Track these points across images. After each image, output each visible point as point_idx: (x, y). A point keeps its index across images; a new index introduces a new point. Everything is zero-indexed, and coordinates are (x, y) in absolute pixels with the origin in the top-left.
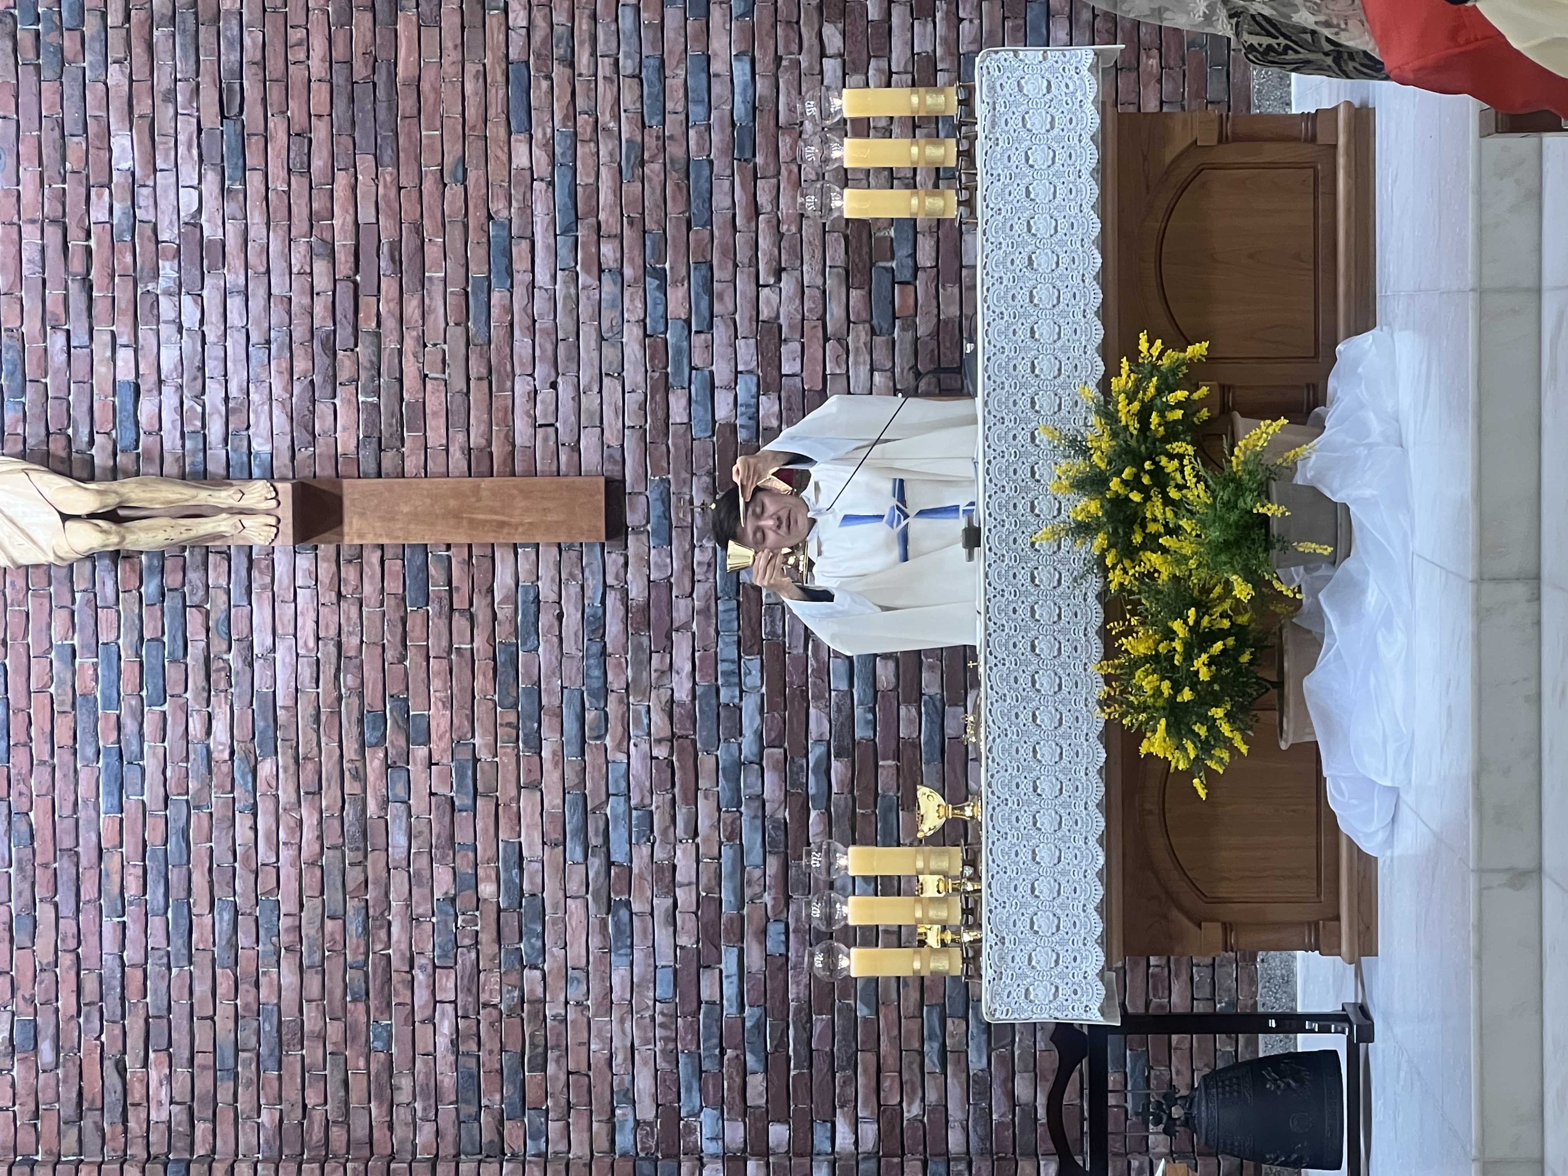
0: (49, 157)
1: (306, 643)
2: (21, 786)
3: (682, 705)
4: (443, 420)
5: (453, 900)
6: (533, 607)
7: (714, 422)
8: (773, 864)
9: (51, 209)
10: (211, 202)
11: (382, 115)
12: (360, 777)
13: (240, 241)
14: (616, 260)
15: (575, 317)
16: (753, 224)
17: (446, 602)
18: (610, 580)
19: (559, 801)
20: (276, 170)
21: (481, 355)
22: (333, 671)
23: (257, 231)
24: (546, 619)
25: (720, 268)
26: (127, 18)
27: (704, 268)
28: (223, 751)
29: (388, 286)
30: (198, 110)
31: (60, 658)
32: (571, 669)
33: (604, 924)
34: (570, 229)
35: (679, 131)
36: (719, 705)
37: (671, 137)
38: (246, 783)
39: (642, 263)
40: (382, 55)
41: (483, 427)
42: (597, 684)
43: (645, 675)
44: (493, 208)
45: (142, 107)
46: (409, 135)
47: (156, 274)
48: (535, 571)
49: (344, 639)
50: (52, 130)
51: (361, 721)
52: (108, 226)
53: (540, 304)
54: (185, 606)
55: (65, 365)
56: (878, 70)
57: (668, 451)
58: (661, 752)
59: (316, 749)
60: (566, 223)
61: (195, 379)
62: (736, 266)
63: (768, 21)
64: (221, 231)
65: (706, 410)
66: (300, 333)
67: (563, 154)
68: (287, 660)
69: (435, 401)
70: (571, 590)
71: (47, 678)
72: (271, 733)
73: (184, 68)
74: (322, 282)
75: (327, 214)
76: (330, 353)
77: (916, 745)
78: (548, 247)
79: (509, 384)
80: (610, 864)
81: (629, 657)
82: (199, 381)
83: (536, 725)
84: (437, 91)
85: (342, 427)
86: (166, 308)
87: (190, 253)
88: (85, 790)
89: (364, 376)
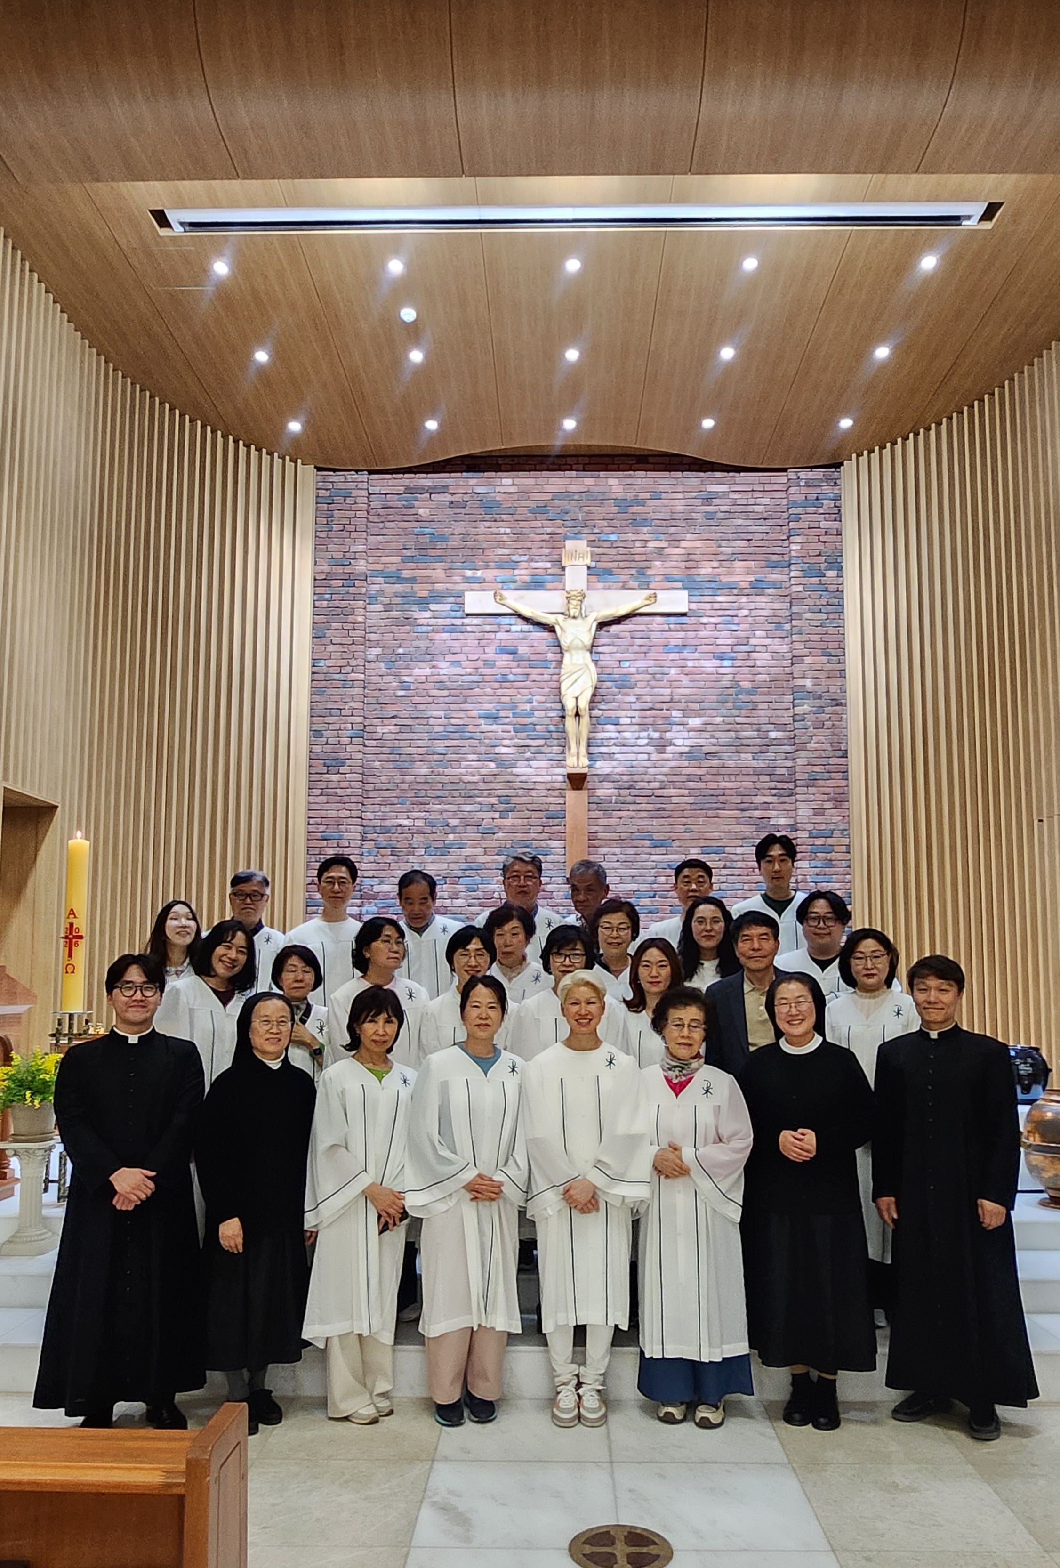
0: (693, 698)
1: (534, 778)
2: (488, 685)
4: (607, 824)
5: (448, 825)
9: (676, 698)
10: (679, 749)
11: (707, 805)
12: (489, 796)
13: (666, 759)
15: (641, 868)
17: (547, 825)
19: (480, 861)
20: (689, 771)
21: (628, 837)
22: (524, 787)
23: (670, 764)
26: (738, 724)
29: (650, 807)
30: (709, 746)
31: (529, 699)
38: (488, 758)
40: (727, 806)
41: (605, 838)
45: (709, 727)
46: (701, 814)
47: (655, 731)
48: (556, 854)
49: (535, 791)
50: (702, 699)
51: (508, 796)
52: (671, 716)
53: (645, 857)
54: (546, 739)
55: (626, 701)
59: (499, 781)
61: (621, 743)
64: (670, 752)
66: (635, 777)
68: (528, 772)
69: (613, 822)
71: (523, 694)
72: (504, 766)
73: (722, 742)
74: (653, 785)
75: (675, 787)
76: (629, 787)
79: (619, 846)
80: (459, 878)
82: (620, 745)
84: (715, 823)
85: (605, 791)
86: (644, 734)
87: (662, 742)
88: (486, 706)
89: (622, 798)
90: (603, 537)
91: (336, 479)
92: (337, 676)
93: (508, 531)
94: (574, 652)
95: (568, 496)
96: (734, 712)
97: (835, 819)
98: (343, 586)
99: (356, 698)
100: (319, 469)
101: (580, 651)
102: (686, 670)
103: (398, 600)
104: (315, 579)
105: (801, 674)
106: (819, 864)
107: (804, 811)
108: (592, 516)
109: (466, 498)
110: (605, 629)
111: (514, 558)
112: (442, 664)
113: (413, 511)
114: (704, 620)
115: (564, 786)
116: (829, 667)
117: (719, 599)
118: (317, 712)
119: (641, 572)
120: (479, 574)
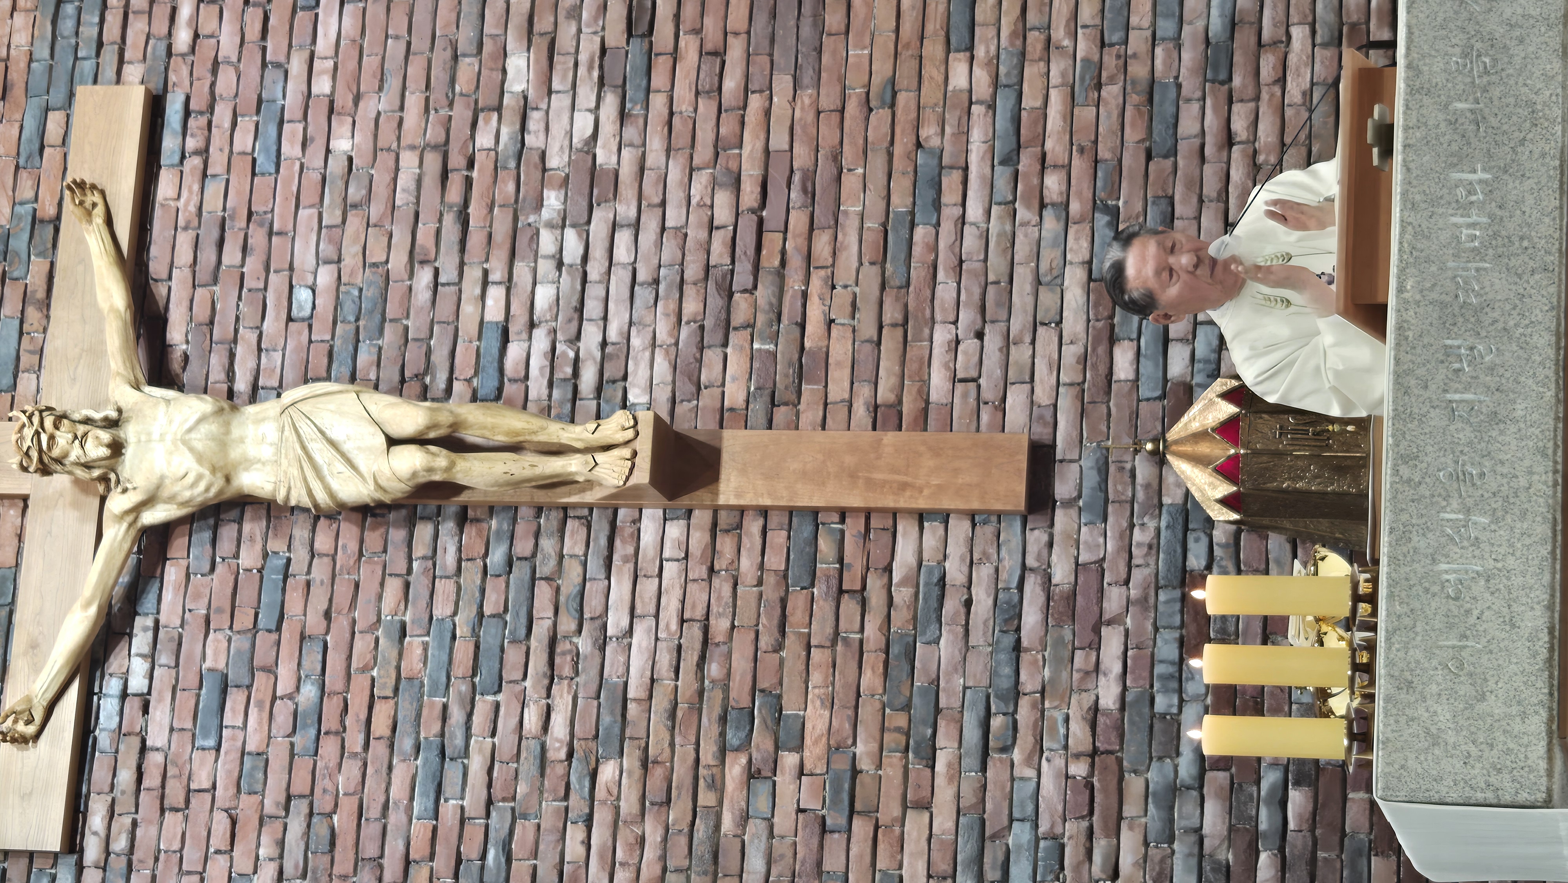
0: (437, 78)
1: (668, 626)
2: (327, 781)
3: (1108, 713)
4: (848, 371)
6: (936, 591)
7: (1165, 380)
9: (433, 135)
10: (609, 125)
11: (806, 30)
13: (635, 168)
14: (1061, 193)
15: (1009, 257)
16: (1225, 154)
17: (834, 582)
18: (1031, 562)
19: (950, 824)
20: (684, 91)
21: (897, 299)
22: (696, 658)
23: (656, 156)
24: (952, 605)
25: (1184, 201)
27: (1164, 203)
28: (559, 749)
29: (797, 221)
30: (603, 28)
31: (388, 634)
32: (977, 667)
34: (1011, 159)
35: (1143, 49)
36: (1153, 716)
37: (1135, 55)
38: (582, 787)
39: (1090, 196)
41: (894, 381)
42: (1005, 683)
43: (1065, 675)
44: (924, 133)
45: (543, 25)
46: (834, 53)
47: (539, 204)
48: (942, 550)
49: (712, 621)
50: (444, 50)
51: (723, 719)
52: (493, 153)
53: (971, 241)
54: (533, 579)
55: (429, 304)
57: (1109, 414)
58: (1079, 769)
59: (667, 751)
60: (1007, 150)
61: (570, 321)
62: (1201, 201)
64: (614, 159)
65: (1157, 365)
66: (693, 271)
67: (1008, 74)
68: (644, 644)
69: (840, 352)
70: (983, 574)
71: (369, 657)
72: (617, 730)
74: (723, 214)
75: (735, 140)
76: (725, 294)
78: (982, 177)
79: (927, 331)
81: (1046, 654)
82: (575, 323)
83: (929, 731)
84: (869, 6)
85: (732, 374)
86: (547, 242)
87: (579, 182)
88: (398, 791)
89: (761, 319)
102: (344, 100)
114: (183, 38)
115: (703, 518)
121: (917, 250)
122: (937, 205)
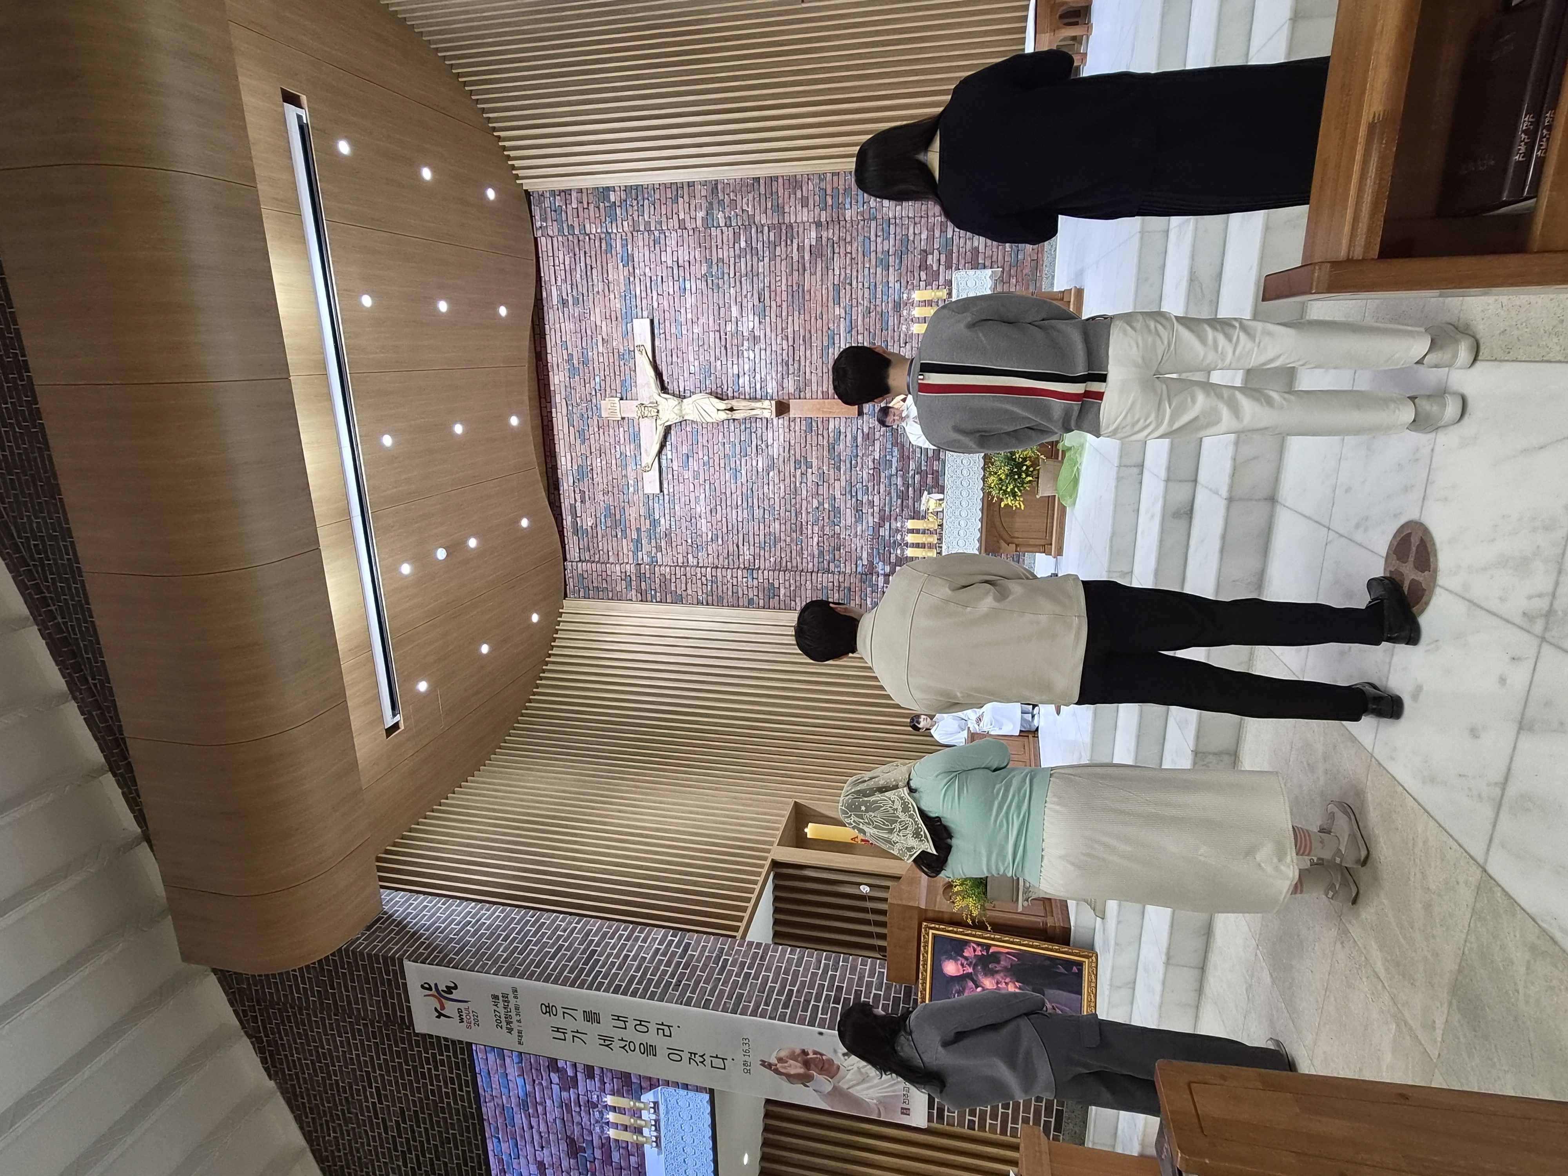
0: (716, 313)
1: (781, 442)
2: (712, 476)
3: (877, 460)
4: (816, 384)
5: (818, 508)
6: (839, 434)
8: (899, 501)
9: (717, 328)
10: (757, 325)
11: (801, 300)
12: (795, 476)
13: (764, 336)
17: (817, 432)
18: (859, 427)
19: (845, 484)
20: (773, 316)
22: (788, 449)
23: (768, 333)
24: (842, 437)
26: (735, 275)
29: (802, 348)
30: (753, 300)
31: (721, 445)
32: (848, 450)
33: (855, 515)
35: (880, 304)
36: (886, 460)
37: (878, 305)
38: (767, 477)
40: (801, 284)
42: (855, 454)
43: (867, 452)
45: (739, 300)
46: (808, 306)
47: (743, 346)
48: (839, 424)
49: (791, 441)
50: (717, 307)
51: (795, 462)
52: (731, 332)
55: (721, 369)
56: (936, 285)
58: (871, 472)
59: (784, 469)
60: (849, 330)
61: (753, 373)
63: (905, 271)
64: (759, 333)
66: (779, 361)
67: (848, 310)
68: (777, 446)
69: (814, 379)
70: (849, 429)
71: (718, 450)
72: (773, 465)
73: (750, 289)
74: (785, 347)
75: (786, 328)
76: (787, 366)
77: (938, 472)
78: (844, 336)
80: (857, 500)
81: (863, 447)
83: (839, 464)
84: (815, 293)
85: (790, 385)
86: (746, 354)
87: (751, 339)
88: (728, 478)
89: (796, 372)
90: (598, 387)
91: (571, 584)
92: (709, 587)
93: (599, 460)
94: (684, 412)
95: (570, 414)
96: (726, 276)
97: (811, 187)
98: (645, 581)
99: (724, 574)
100: (566, 596)
101: (683, 408)
102: (695, 319)
103: (653, 541)
104: (642, 601)
105: (693, 221)
106: (848, 200)
107: (804, 215)
108: (583, 397)
109: (577, 491)
110: (666, 385)
111: (618, 456)
112: (698, 509)
113: (589, 529)
114: (655, 305)
115: (786, 418)
116: (686, 197)
117: (638, 293)
118: (735, 602)
119: (621, 356)
120: (631, 482)
121: (830, 355)
122: (834, 344)
